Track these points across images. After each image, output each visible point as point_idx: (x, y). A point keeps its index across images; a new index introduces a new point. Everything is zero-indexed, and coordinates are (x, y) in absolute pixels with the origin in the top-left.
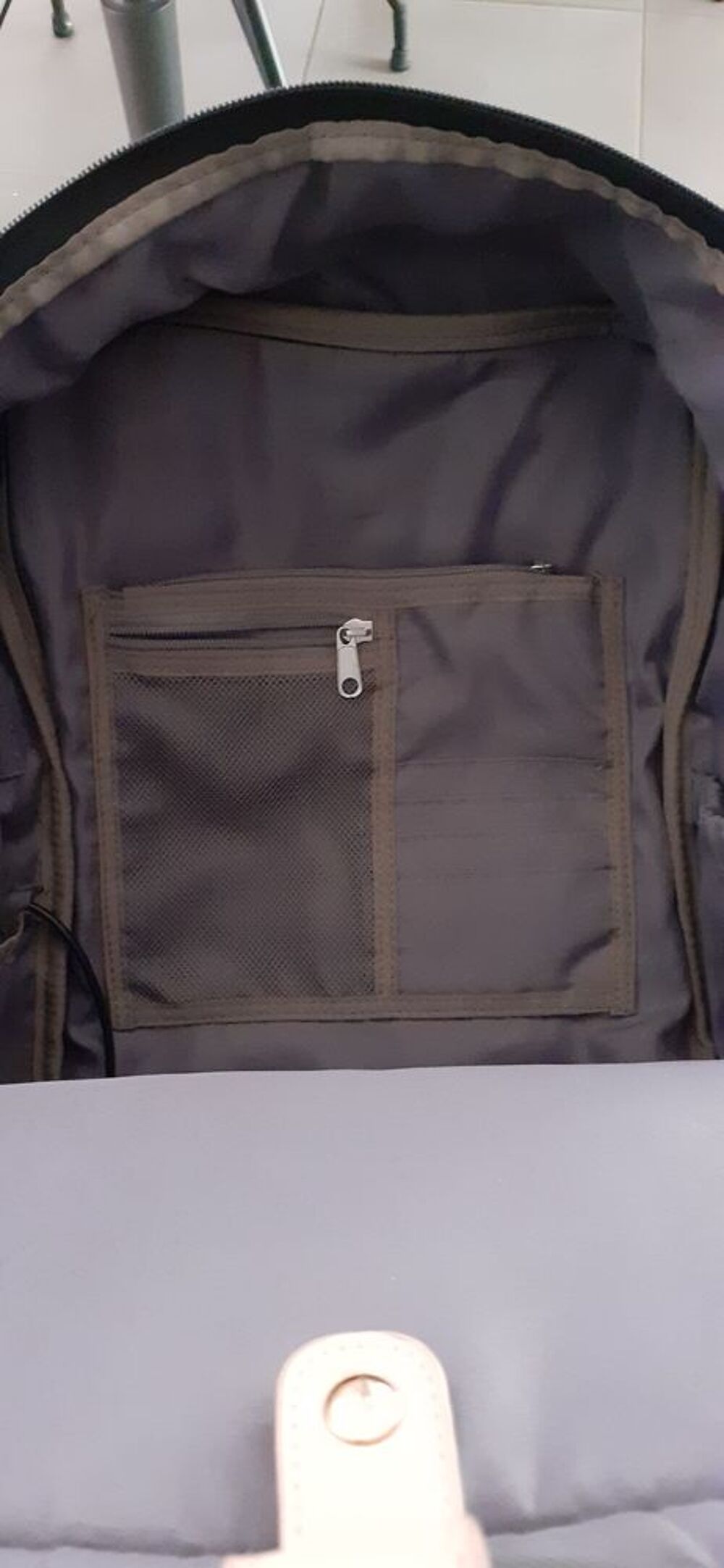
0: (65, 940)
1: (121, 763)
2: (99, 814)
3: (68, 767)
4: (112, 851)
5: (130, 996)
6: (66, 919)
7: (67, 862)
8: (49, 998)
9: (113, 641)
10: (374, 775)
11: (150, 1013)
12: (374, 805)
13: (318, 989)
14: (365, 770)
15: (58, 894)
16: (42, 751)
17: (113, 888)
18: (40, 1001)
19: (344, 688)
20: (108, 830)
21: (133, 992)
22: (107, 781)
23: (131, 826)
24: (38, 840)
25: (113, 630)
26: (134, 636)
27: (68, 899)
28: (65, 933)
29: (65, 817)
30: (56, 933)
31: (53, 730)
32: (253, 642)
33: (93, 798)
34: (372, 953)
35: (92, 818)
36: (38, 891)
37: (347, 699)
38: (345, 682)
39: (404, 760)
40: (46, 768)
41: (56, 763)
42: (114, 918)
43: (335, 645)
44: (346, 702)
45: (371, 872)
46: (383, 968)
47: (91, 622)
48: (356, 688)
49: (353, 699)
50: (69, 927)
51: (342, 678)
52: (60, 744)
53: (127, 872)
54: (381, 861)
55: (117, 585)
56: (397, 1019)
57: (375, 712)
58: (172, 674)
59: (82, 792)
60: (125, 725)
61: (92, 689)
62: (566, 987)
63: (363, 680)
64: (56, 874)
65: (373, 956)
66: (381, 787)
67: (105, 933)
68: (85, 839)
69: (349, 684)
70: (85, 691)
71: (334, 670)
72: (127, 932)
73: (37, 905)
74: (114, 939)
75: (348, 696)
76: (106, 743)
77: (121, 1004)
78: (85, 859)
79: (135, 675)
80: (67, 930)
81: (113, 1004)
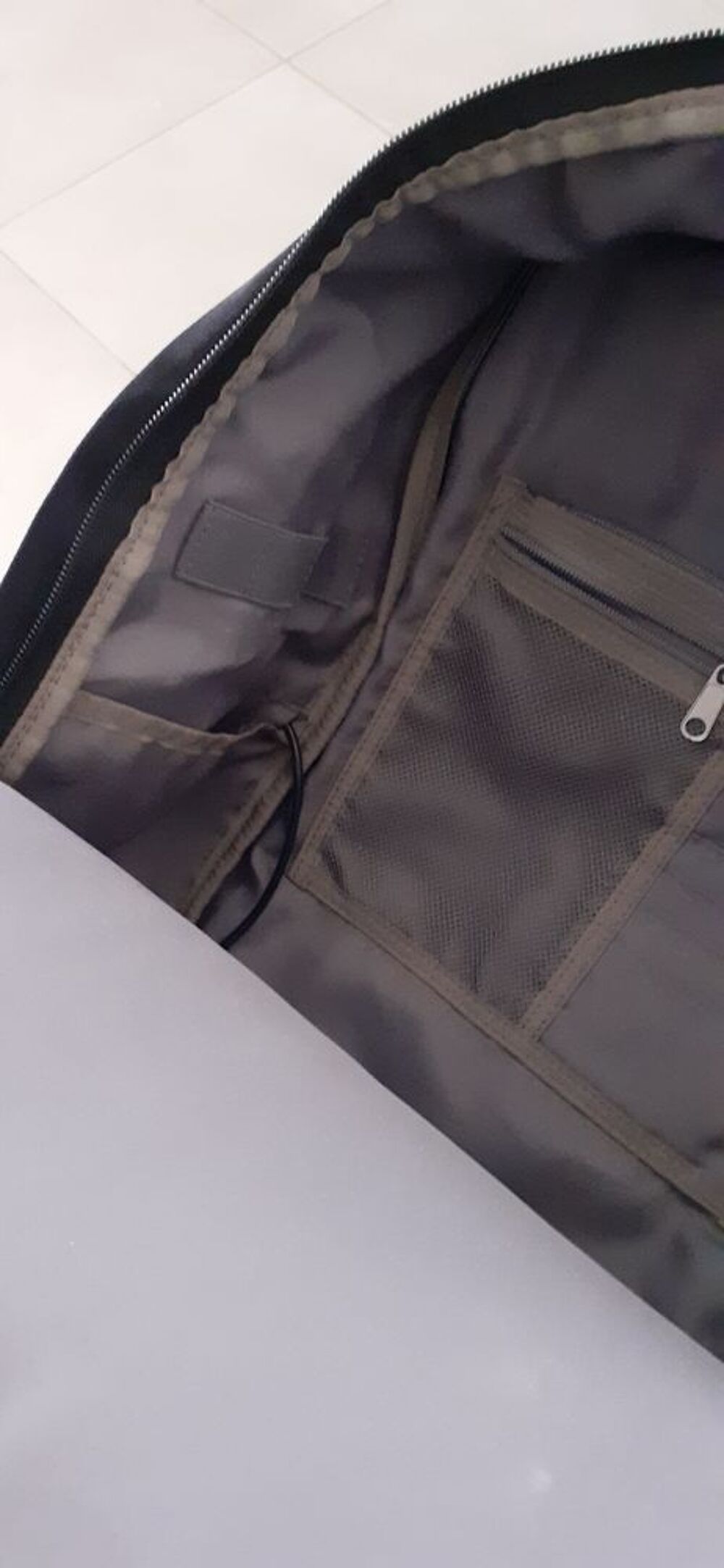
0: (295, 775)
1: (437, 655)
2: (390, 689)
3: (390, 627)
4: (382, 726)
5: (319, 858)
6: (308, 759)
7: (340, 711)
8: (256, 810)
9: (500, 540)
10: (663, 829)
11: (325, 884)
12: (643, 856)
13: (473, 982)
14: (657, 819)
15: (316, 733)
16: (378, 601)
17: (361, 761)
18: (247, 810)
19: (687, 724)
20: (389, 709)
21: (323, 859)
22: (416, 663)
23: (410, 718)
24: (327, 675)
25: (507, 530)
26: (522, 549)
27: (320, 743)
28: (298, 772)
29: (360, 672)
30: (292, 764)
31: (398, 586)
32: (628, 623)
33: (393, 670)
34: (541, 985)
35: (382, 688)
36: (300, 717)
37: (683, 737)
38: (693, 720)
39: (699, 835)
40: (370, 619)
41: (382, 619)
42: (347, 785)
43: (708, 678)
44: (681, 740)
45: (594, 915)
46: (541, 1007)
47: (492, 511)
48: (701, 733)
49: (690, 741)
50: (305, 768)
51: (692, 714)
52: (396, 605)
53: (382, 755)
54: (612, 911)
55: (536, 489)
56: (522, 1063)
57: (705, 768)
58: (532, 605)
59: (388, 657)
60: (461, 625)
61: (454, 573)
62: (695, 1162)
63: (713, 729)
64: (325, 715)
65: (540, 990)
66: (659, 845)
67: (332, 793)
68: (365, 702)
69: (696, 725)
70: (446, 572)
71: (690, 702)
72: (350, 804)
73: (293, 729)
74: (335, 805)
75: (687, 735)
76: (435, 631)
77: (307, 861)
78: (354, 718)
79: (500, 584)
80: (302, 770)
81: (301, 855)
